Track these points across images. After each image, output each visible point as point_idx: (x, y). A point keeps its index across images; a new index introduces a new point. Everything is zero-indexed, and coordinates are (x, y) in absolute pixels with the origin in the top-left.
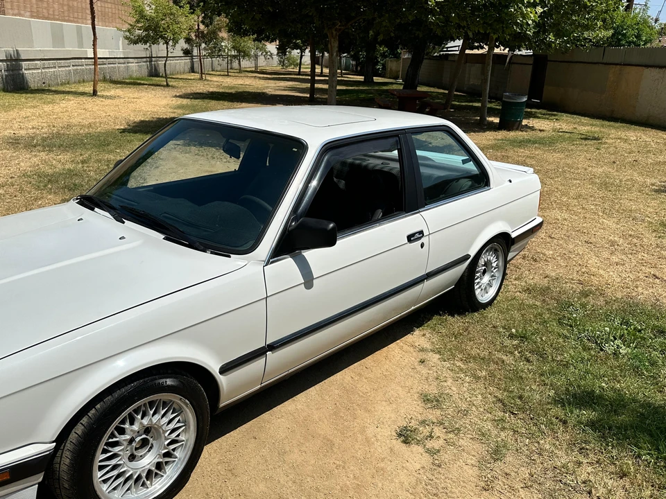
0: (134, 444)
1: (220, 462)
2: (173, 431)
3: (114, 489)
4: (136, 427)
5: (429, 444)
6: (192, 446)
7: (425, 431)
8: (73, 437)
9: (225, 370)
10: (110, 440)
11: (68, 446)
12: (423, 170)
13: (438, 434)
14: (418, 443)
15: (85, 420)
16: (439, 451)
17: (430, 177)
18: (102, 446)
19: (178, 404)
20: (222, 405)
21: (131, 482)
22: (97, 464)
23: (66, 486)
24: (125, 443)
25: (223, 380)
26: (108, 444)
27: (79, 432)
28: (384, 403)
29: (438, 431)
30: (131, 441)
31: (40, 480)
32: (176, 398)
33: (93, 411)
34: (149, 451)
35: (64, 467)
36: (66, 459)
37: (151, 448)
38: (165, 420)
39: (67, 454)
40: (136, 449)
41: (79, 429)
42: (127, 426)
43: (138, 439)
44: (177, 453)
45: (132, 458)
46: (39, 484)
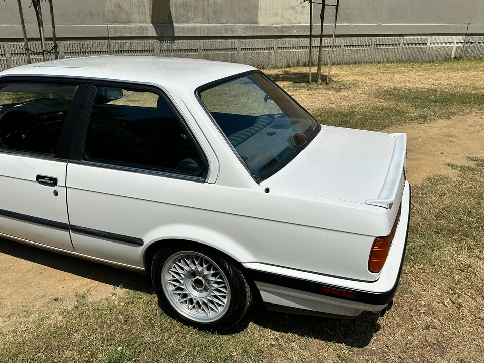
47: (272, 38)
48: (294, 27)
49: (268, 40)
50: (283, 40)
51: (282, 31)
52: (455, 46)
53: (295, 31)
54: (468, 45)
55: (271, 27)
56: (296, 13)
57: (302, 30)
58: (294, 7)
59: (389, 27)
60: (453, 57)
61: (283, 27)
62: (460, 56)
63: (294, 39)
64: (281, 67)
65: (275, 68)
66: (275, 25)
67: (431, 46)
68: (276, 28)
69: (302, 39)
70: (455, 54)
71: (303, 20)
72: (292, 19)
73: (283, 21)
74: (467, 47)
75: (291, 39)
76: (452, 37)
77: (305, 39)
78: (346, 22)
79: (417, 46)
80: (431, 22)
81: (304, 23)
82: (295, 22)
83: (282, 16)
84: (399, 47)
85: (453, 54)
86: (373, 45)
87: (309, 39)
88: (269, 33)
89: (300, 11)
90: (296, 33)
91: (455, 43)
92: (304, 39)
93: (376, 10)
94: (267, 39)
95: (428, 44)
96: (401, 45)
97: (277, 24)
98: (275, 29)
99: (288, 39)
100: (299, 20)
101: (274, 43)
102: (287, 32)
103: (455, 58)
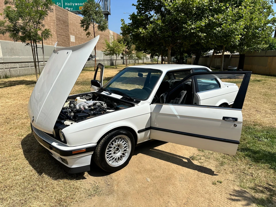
0: (115, 149)
1: (137, 160)
2: (125, 147)
3: (110, 161)
4: (116, 144)
5: (200, 161)
6: (130, 153)
7: (199, 157)
8: (101, 143)
9: (139, 132)
10: (110, 146)
11: (100, 145)
12: (198, 83)
13: (203, 158)
14: (196, 160)
15: (104, 139)
16: (203, 162)
17: (201, 85)
18: (107, 147)
19: (127, 140)
20: (138, 143)
21: (114, 160)
22: (106, 152)
23: (98, 156)
24: (113, 148)
25: (138, 134)
26: (109, 147)
27: (103, 142)
28: (186, 150)
29: (202, 158)
30: (115, 148)
31: (92, 153)
32: (126, 137)
33: (106, 137)
34: (119, 152)
35: (98, 151)
36: (99, 149)
37: (119, 151)
38: (123, 143)
39: (99, 147)
40: (116, 151)
41: (102, 141)
42: (114, 143)
43: (116, 148)
44: (126, 154)
45: (114, 153)
46: (92, 154)
77: (1, 64)
78: (17, 56)
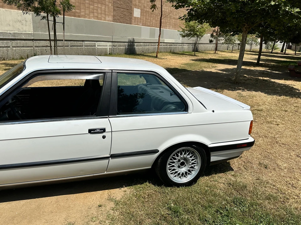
47: (8, 40)
48: (22, 33)
49: (6, 41)
50: (16, 41)
51: (14, 36)
52: (108, 47)
53: (23, 36)
54: (114, 47)
55: (7, 33)
56: (22, 25)
57: (27, 36)
58: (20, 21)
59: (77, 36)
60: (108, 53)
61: (14, 33)
62: (111, 53)
63: (23, 41)
64: (17, 59)
65: (13, 59)
66: (9, 32)
67: (98, 47)
68: (10, 33)
69: (28, 41)
70: (109, 52)
71: (27, 30)
72: (20, 28)
73: (14, 29)
74: (113, 48)
75: (21, 41)
76: (106, 43)
79: (91, 47)
80: (96, 35)
81: (28, 31)
82: (22, 30)
83: (13, 26)
84: (83, 47)
85: (108, 52)
86: (69, 46)
87: (49, 42)
88: (6, 37)
89: (25, 24)
90: (23, 37)
91: (108, 46)
92: (29, 41)
93: (68, 26)
94: (4, 40)
95: (96, 46)
96: (84, 46)
97: (10, 31)
98: (10, 35)
99: (19, 41)
100: (24, 29)
101: (10, 43)
102: (18, 36)
103: (109, 54)
